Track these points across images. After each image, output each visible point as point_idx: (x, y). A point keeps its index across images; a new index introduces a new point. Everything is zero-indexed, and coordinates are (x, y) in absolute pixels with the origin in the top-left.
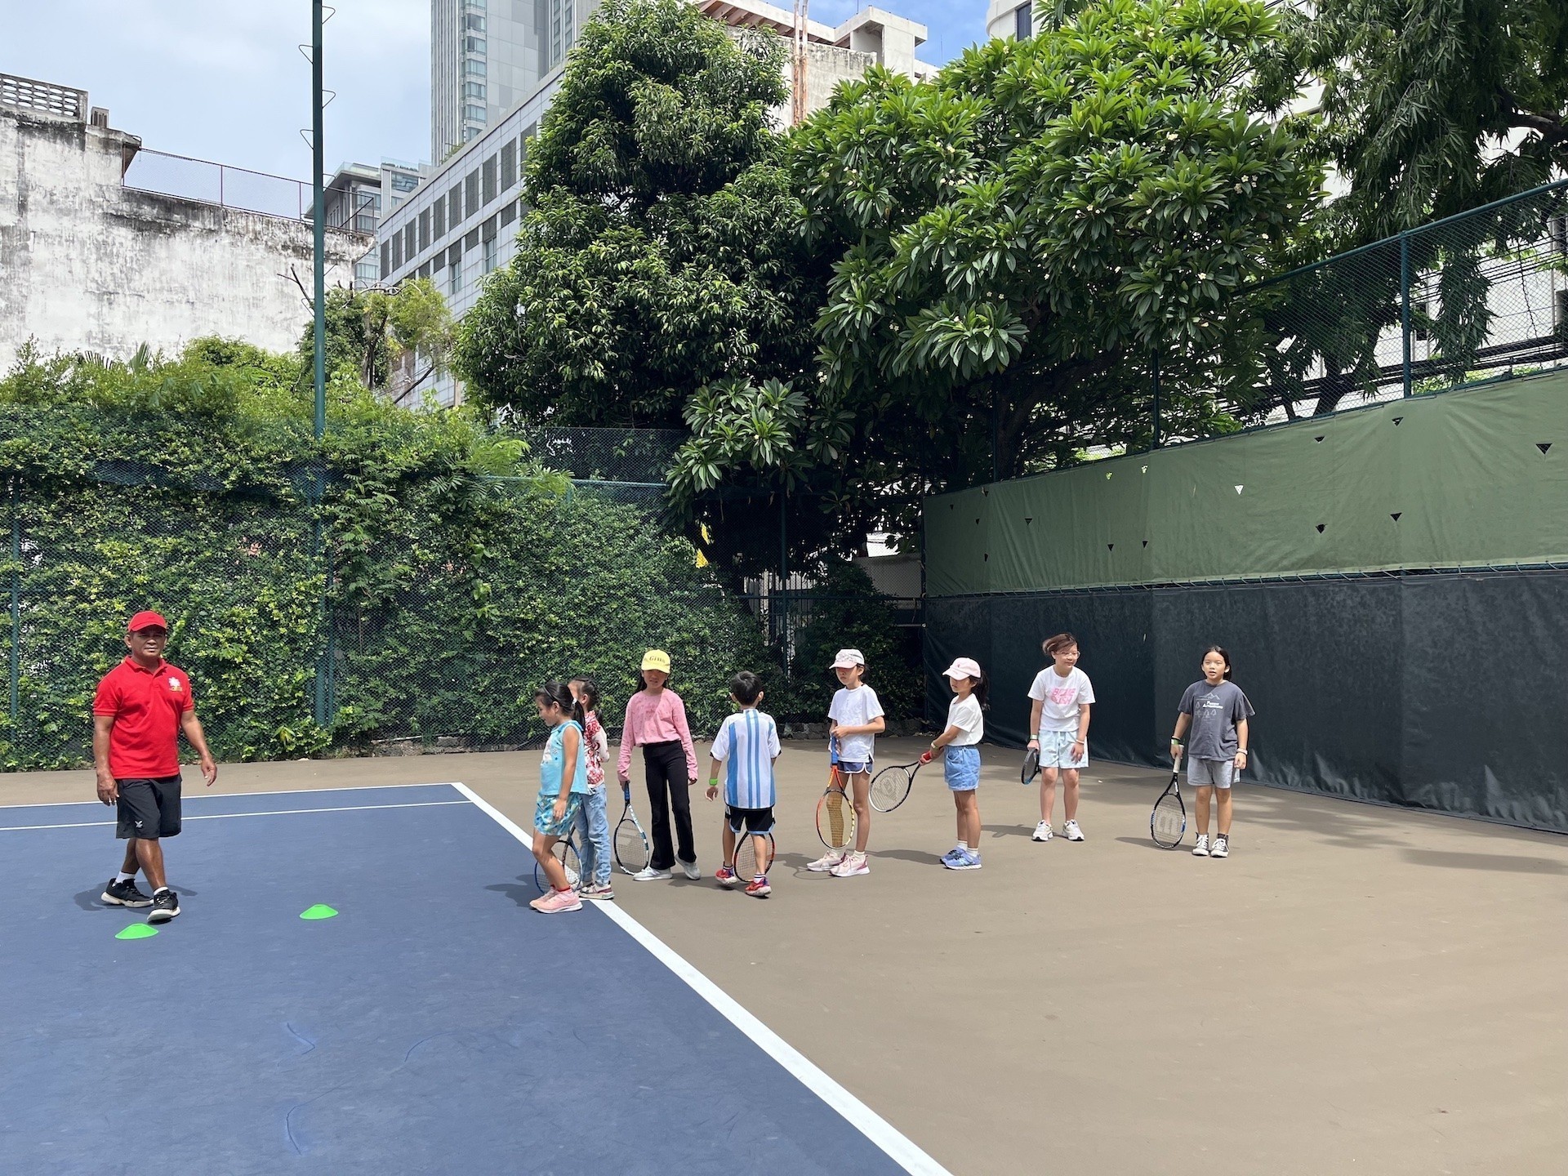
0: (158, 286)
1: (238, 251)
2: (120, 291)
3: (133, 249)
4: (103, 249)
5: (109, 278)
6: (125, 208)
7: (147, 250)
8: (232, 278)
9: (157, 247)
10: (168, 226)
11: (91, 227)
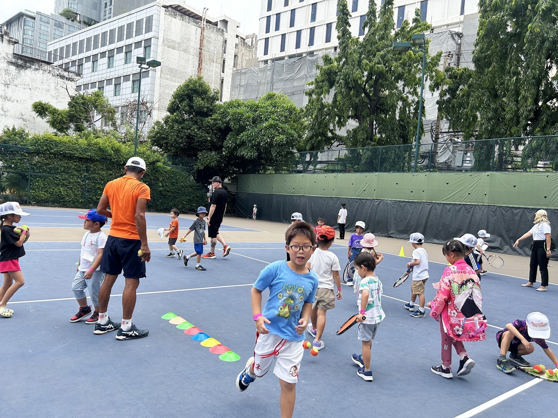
0: (21, 83)
1: (44, 75)
2: (11, 84)
3: (15, 72)
4: (7, 71)
5: (8, 80)
6: (14, 60)
7: (19, 73)
8: (42, 83)
9: (22, 72)
10: (25, 66)
11: (5, 65)
